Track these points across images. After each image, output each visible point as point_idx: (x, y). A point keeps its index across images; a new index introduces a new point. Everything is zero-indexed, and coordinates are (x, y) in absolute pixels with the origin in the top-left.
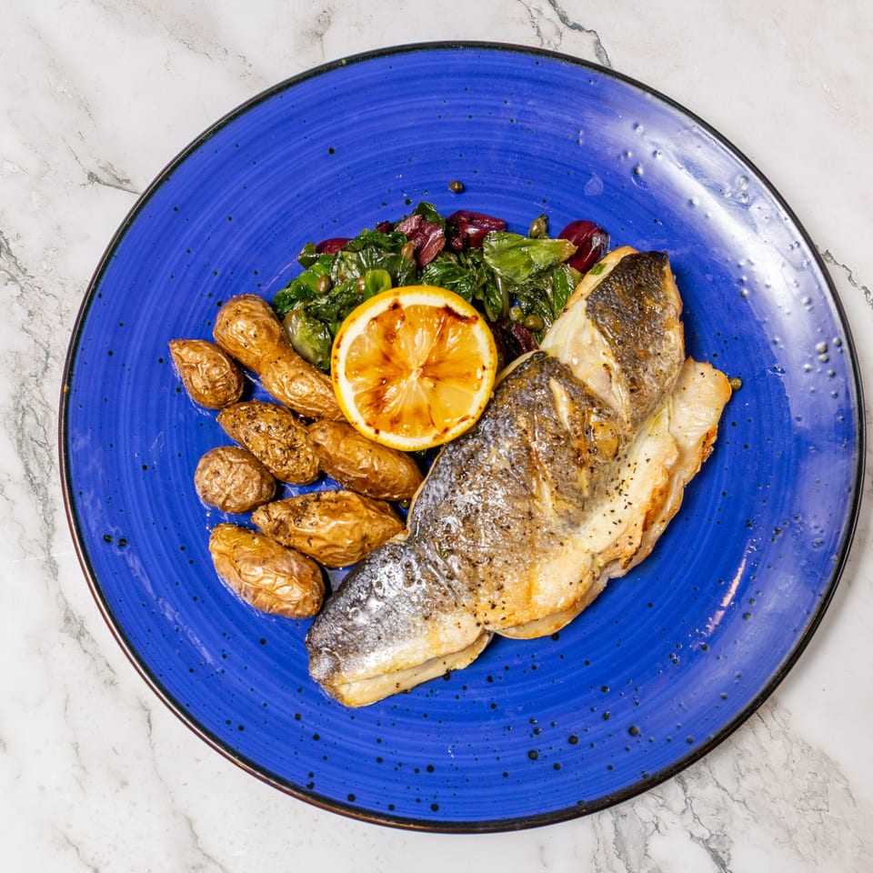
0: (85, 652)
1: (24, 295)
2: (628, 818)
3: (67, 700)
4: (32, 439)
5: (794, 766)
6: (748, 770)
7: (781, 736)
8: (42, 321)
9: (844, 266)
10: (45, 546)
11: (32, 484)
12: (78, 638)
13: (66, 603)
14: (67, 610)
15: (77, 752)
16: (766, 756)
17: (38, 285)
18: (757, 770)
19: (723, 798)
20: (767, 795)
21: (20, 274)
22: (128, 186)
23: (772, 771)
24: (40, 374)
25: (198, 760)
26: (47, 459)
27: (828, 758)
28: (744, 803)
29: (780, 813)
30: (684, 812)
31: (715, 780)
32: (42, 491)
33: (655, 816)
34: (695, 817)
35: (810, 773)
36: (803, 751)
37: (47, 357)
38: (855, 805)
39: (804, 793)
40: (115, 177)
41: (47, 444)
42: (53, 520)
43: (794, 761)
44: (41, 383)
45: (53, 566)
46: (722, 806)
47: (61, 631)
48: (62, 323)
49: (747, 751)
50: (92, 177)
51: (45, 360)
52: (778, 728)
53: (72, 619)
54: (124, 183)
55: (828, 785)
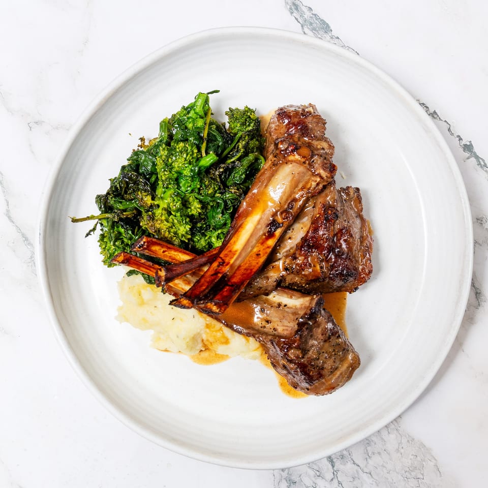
2: (297, 484)
5: (402, 451)
6: (373, 453)
7: (395, 432)
9: (445, 121)
16: (385, 444)
18: (379, 453)
19: (357, 471)
20: (384, 469)
23: (389, 454)
27: (425, 446)
28: (370, 474)
29: (393, 480)
30: (332, 480)
31: (352, 459)
33: (314, 482)
34: (339, 483)
35: (413, 455)
36: (408, 441)
38: (441, 476)
39: (409, 468)
43: (402, 448)
46: (357, 476)
49: (373, 441)
55: (424, 463)
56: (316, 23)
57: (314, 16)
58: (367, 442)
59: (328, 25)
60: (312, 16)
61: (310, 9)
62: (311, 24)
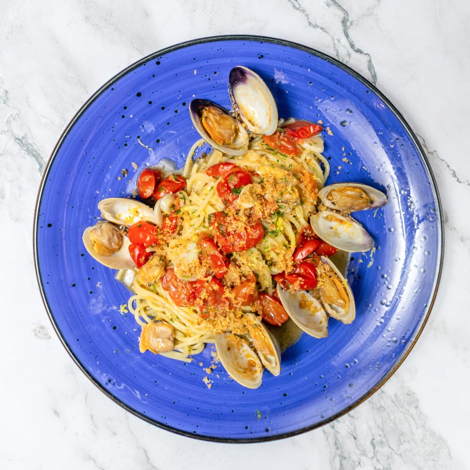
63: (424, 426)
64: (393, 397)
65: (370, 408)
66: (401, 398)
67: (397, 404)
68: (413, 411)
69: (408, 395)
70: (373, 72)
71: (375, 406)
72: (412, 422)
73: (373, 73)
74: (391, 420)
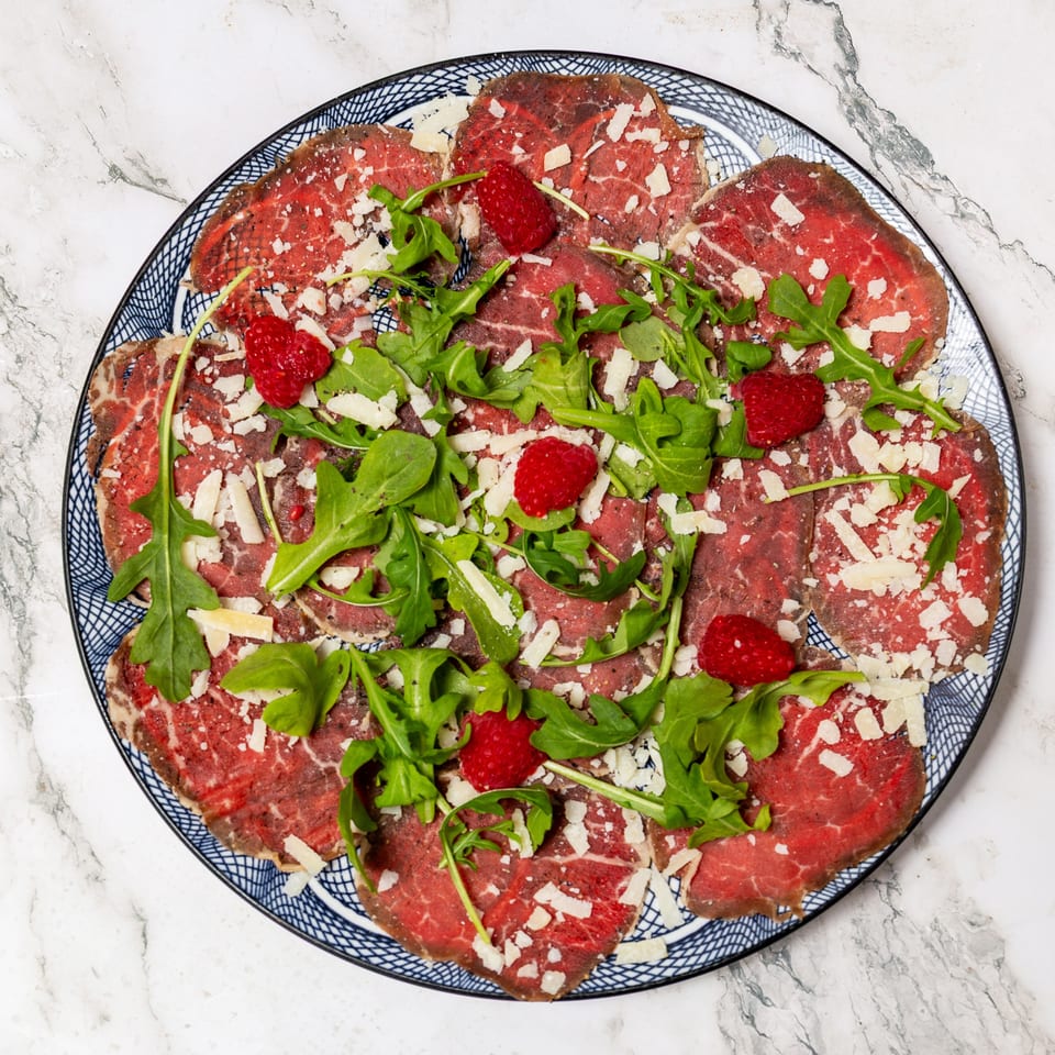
0: (63, 833)
1: (12, 333)
3: (35, 898)
4: (9, 534)
7: (1020, 1029)
8: (34, 371)
10: (17, 683)
11: (5, 596)
12: (54, 813)
13: (41, 764)
14: (41, 774)
15: (44, 971)
17: (33, 320)
21: (8, 302)
22: (165, 189)
24: (26, 445)
25: (207, 994)
26: (28, 562)
32: (17, 606)
37: (38, 422)
40: (147, 174)
41: (29, 542)
42: (30, 647)
44: (28, 457)
45: (26, 712)
47: (32, 801)
48: (61, 376)
50: (115, 172)
51: (34, 424)
52: (1016, 1017)
53: (47, 785)
54: (159, 184)
56: (902, 146)
57: (898, 131)
58: (957, 1046)
59: (926, 150)
60: (893, 129)
61: (891, 116)
62: (891, 146)
63: (1024, 1025)
64: (929, 930)
65: (861, 963)
66: (952, 933)
67: (942, 954)
68: (988, 974)
69: (972, 924)
70: (847, 47)
71: (874, 955)
72: (989, 1011)
73: (848, 50)
74: (926, 1003)
